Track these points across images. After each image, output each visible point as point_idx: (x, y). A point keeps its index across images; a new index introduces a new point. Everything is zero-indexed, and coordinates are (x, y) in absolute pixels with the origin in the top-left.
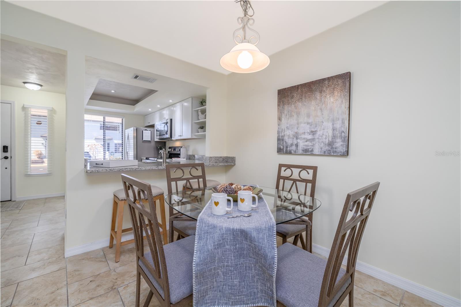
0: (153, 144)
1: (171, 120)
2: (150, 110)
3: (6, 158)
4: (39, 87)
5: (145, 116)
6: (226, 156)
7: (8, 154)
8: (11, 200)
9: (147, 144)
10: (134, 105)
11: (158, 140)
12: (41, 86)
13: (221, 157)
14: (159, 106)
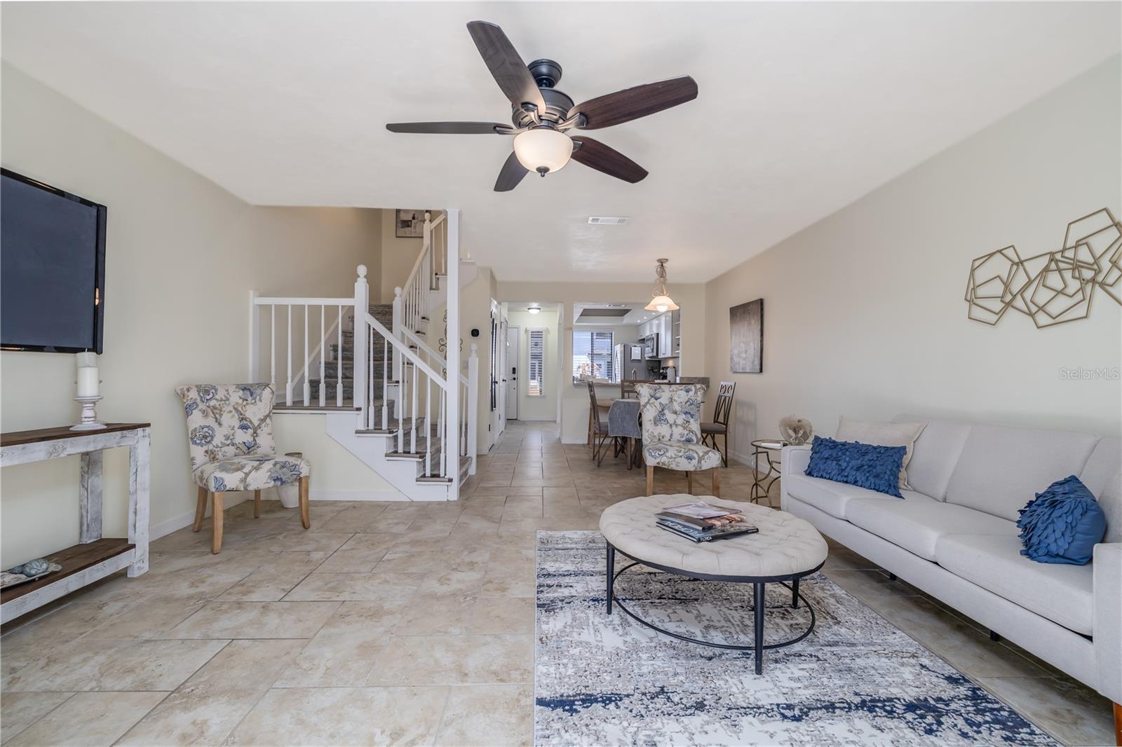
0: (643, 364)
1: (658, 334)
2: (639, 321)
3: (514, 379)
4: (538, 311)
5: (638, 327)
6: (703, 376)
7: (515, 376)
8: (516, 419)
9: (636, 364)
10: (622, 316)
11: (648, 359)
12: (539, 309)
13: (696, 378)
14: (645, 318)
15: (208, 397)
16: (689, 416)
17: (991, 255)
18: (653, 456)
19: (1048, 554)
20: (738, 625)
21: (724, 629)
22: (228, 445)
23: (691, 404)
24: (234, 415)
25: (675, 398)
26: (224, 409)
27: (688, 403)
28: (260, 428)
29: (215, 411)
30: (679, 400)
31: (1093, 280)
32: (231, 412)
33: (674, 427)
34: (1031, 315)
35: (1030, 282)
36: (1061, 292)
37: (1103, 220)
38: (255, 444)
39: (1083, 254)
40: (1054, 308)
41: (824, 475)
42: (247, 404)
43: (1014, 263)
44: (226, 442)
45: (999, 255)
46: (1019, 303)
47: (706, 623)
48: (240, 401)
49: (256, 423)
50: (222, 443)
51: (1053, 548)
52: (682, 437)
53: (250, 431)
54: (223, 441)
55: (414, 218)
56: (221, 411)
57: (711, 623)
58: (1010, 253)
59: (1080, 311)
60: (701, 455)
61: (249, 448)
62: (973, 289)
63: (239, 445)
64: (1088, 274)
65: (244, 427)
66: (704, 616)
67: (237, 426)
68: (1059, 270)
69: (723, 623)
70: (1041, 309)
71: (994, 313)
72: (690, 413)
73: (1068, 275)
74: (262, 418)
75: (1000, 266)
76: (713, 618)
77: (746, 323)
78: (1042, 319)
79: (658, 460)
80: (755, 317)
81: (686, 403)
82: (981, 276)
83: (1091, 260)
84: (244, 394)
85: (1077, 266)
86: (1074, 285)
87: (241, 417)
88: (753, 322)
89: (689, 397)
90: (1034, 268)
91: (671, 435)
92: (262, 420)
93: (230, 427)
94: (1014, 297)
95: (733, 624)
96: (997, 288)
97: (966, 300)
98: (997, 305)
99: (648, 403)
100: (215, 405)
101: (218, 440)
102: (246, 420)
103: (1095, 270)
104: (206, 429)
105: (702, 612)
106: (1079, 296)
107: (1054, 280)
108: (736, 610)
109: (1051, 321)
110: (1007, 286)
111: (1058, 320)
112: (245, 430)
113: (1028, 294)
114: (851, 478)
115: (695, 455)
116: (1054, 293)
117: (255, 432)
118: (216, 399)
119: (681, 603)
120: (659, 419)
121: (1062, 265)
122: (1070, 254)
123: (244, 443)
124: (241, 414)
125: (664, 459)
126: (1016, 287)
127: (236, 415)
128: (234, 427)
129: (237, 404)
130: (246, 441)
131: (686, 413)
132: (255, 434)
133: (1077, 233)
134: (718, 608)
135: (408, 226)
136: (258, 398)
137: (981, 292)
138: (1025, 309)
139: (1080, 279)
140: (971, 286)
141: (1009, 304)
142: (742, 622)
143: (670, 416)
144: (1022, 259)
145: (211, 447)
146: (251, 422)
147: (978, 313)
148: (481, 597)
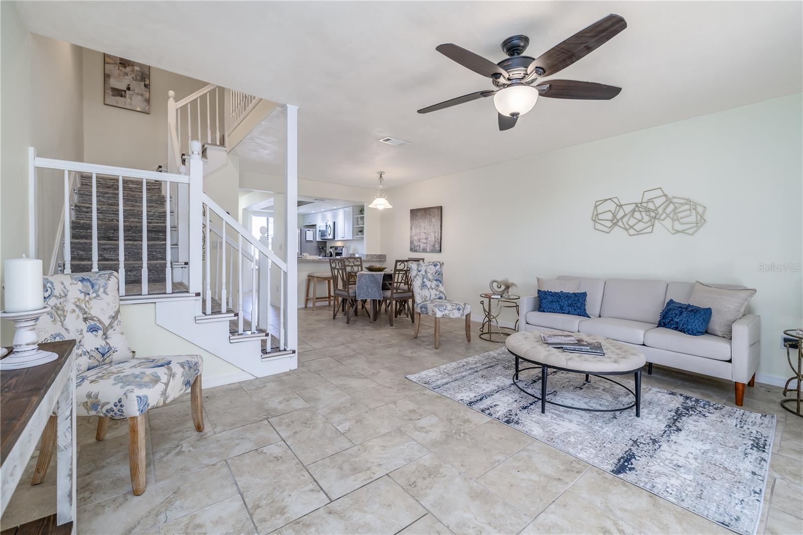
1: (334, 223)
2: (313, 211)
6: (379, 254)
9: (309, 244)
11: (319, 240)
16: (439, 282)
17: (606, 200)
18: (440, 311)
19: (698, 332)
23: (439, 274)
24: (78, 316)
25: (429, 270)
26: (66, 309)
27: (437, 274)
28: (112, 327)
29: (58, 313)
30: (431, 272)
31: (655, 218)
32: (74, 311)
33: (431, 290)
34: (627, 230)
35: (625, 215)
36: (640, 221)
37: (659, 193)
38: (110, 349)
39: (651, 206)
40: (638, 227)
41: (552, 310)
42: (90, 299)
43: (618, 205)
45: (610, 200)
46: (620, 224)
48: (82, 296)
49: (107, 322)
51: (699, 330)
52: (436, 296)
53: (100, 333)
55: (129, 89)
56: (64, 311)
58: (615, 200)
59: (649, 230)
60: (463, 306)
61: (103, 355)
62: (596, 215)
63: (93, 354)
64: (653, 214)
65: (93, 329)
67: (85, 330)
68: (640, 212)
70: (631, 227)
71: (607, 227)
72: (439, 280)
73: (644, 214)
74: (113, 315)
75: (611, 206)
77: (427, 221)
78: (632, 232)
79: (443, 313)
80: (436, 217)
81: (435, 274)
82: (600, 209)
83: (654, 208)
84: (84, 286)
85: (648, 210)
86: (646, 218)
87: (85, 316)
88: (434, 220)
89: (436, 269)
90: (628, 209)
91: (430, 295)
92: (113, 317)
93: (78, 332)
94: (618, 221)
96: (609, 216)
97: (592, 220)
98: (609, 224)
99: (417, 275)
100: (56, 304)
102: (92, 319)
103: (656, 213)
106: (649, 224)
107: (637, 215)
109: (637, 233)
110: (614, 216)
111: (640, 232)
112: (94, 333)
113: (625, 220)
114: (567, 311)
115: (461, 307)
116: (637, 221)
117: (104, 334)
118: (55, 296)
120: (423, 286)
121: (641, 209)
122: (644, 205)
123: (97, 349)
124: (85, 313)
125: (447, 312)
126: (619, 217)
127: (81, 315)
128: (82, 330)
129: (79, 300)
130: (99, 347)
131: (436, 280)
132: (105, 336)
133: (648, 196)
135: (122, 96)
136: (102, 290)
137: (600, 217)
138: (624, 227)
139: (649, 216)
140: (595, 213)
141: (615, 224)
143: (428, 283)
144: (622, 204)
146: (99, 321)
147: (598, 226)
148: (466, 431)
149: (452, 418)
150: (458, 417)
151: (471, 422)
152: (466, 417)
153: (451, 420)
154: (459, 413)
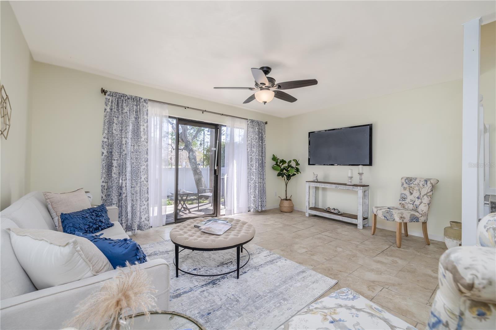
15: (411, 183)
20: (200, 261)
21: (205, 258)
22: (411, 204)
24: (417, 192)
26: (415, 189)
29: (411, 189)
32: (417, 190)
38: (418, 207)
42: (423, 188)
44: (410, 202)
47: (211, 258)
50: (408, 202)
54: (409, 201)
56: (413, 189)
57: (209, 259)
61: (416, 208)
65: (419, 198)
66: (212, 261)
69: (205, 260)
76: (209, 261)
84: (424, 183)
93: (414, 196)
95: (202, 261)
100: (412, 186)
101: (408, 200)
104: (403, 195)
105: (214, 262)
108: (202, 267)
118: (414, 184)
119: (223, 263)
123: (416, 205)
124: (420, 192)
128: (416, 197)
129: (420, 187)
134: (209, 265)
142: (199, 262)
145: (403, 202)
148: (283, 247)
149: (291, 252)
150: (287, 252)
151: (281, 250)
152: (283, 252)
153: (291, 251)
154: (287, 254)
